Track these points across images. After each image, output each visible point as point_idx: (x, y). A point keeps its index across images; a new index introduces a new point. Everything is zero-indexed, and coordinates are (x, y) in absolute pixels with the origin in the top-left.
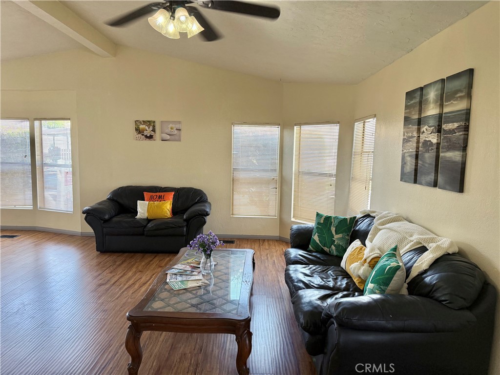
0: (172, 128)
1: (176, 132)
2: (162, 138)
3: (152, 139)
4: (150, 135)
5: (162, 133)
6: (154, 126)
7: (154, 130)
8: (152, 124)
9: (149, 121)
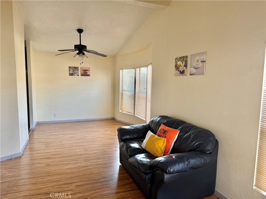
0: (198, 61)
1: (200, 65)
2: (190, 72)
3: (183, 74)
4: (183, 70)
5: (190, 68)
6: (186, 61)
7: (186, 66)
8: (185, 59)
9: (183, 57)
